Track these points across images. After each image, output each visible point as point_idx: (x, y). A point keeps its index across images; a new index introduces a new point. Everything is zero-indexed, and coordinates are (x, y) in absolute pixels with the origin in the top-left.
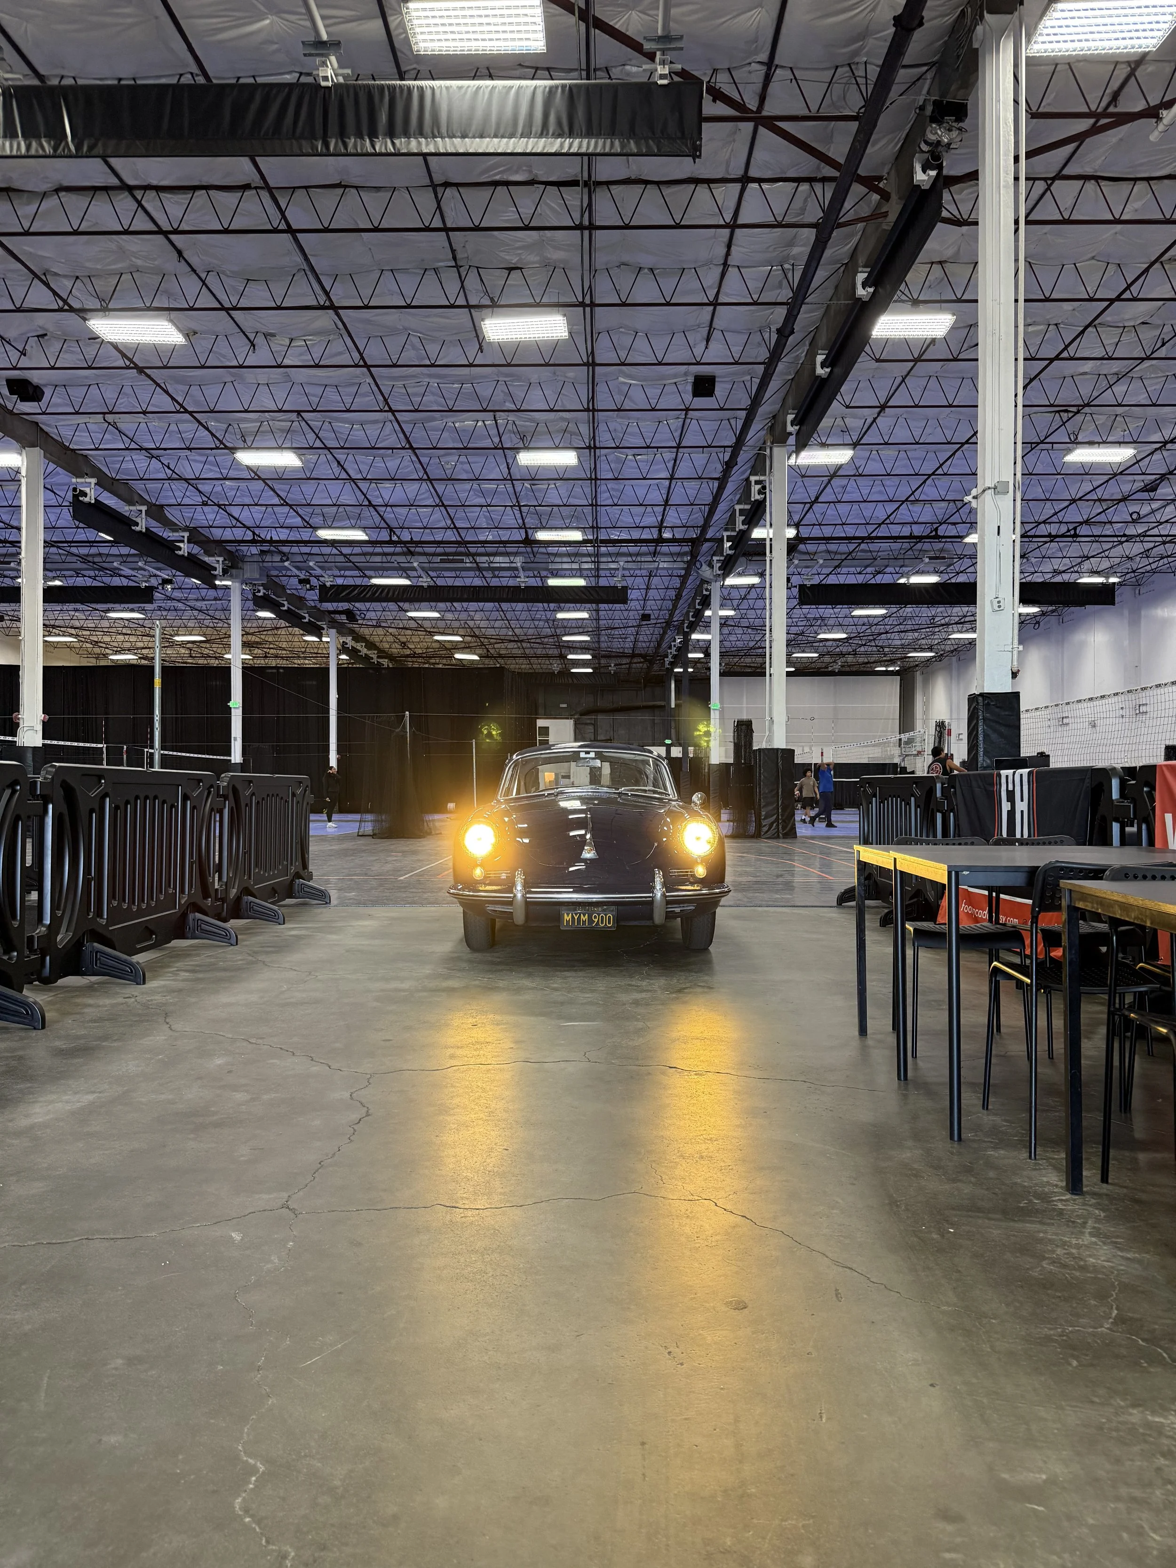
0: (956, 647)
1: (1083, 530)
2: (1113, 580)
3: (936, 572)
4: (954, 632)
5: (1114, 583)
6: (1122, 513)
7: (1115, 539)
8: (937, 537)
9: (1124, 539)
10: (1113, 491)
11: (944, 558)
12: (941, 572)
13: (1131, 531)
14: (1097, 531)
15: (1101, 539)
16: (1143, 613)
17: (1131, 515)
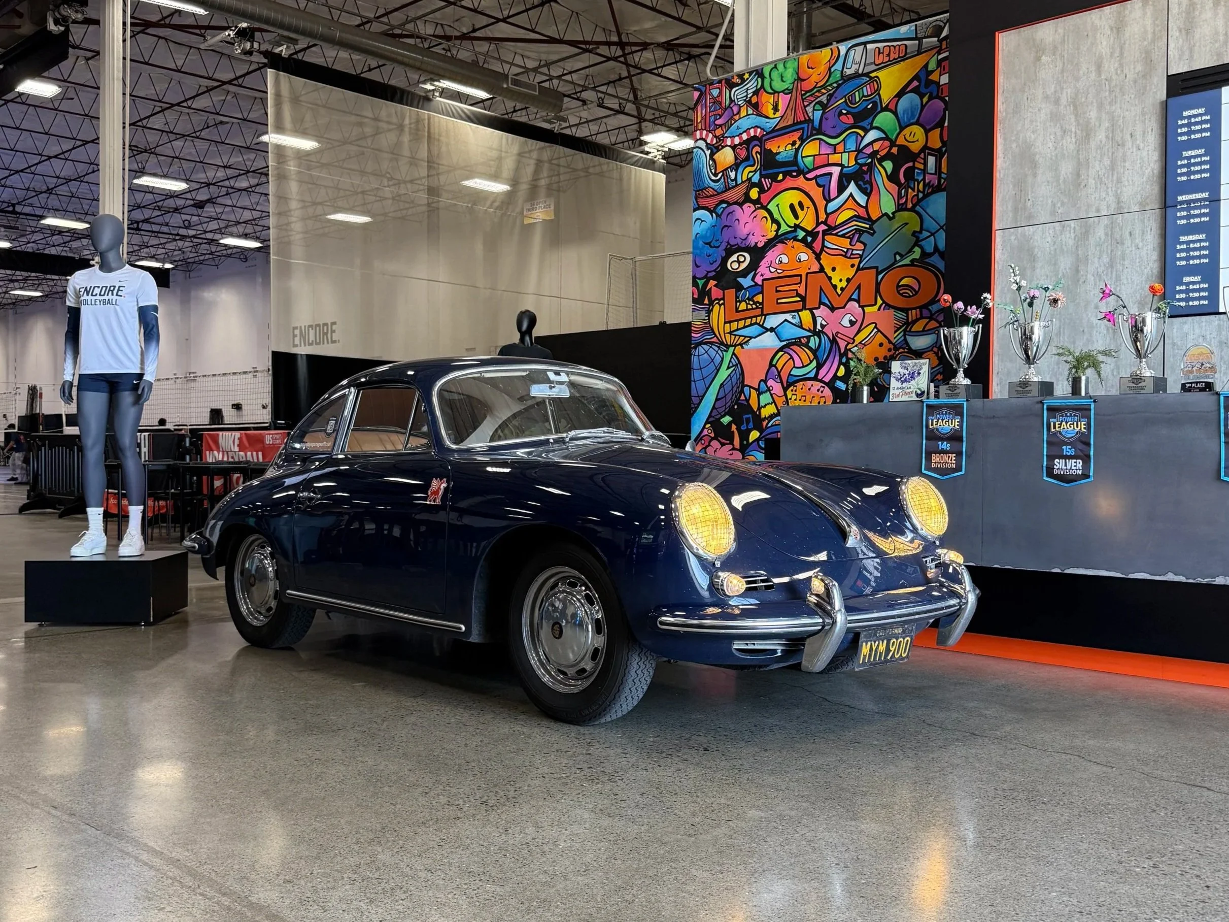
0: (14, 301)
1: (145, 226)
2: (168, 266)
3: (9, 240)
4: (16, 289)
5: (168, 269)
6: (176, 220)
7: (171, 237)
8: (14, 212)
9: (177, 238)
10: (171, 203)
11: (17, 228)
12: (13, 240)
13: (183, 232)
14: (156, 228)
15: (160, 235)
16: (193, 293)
17: (184, 222)
